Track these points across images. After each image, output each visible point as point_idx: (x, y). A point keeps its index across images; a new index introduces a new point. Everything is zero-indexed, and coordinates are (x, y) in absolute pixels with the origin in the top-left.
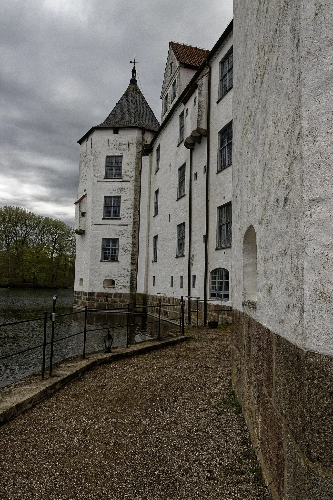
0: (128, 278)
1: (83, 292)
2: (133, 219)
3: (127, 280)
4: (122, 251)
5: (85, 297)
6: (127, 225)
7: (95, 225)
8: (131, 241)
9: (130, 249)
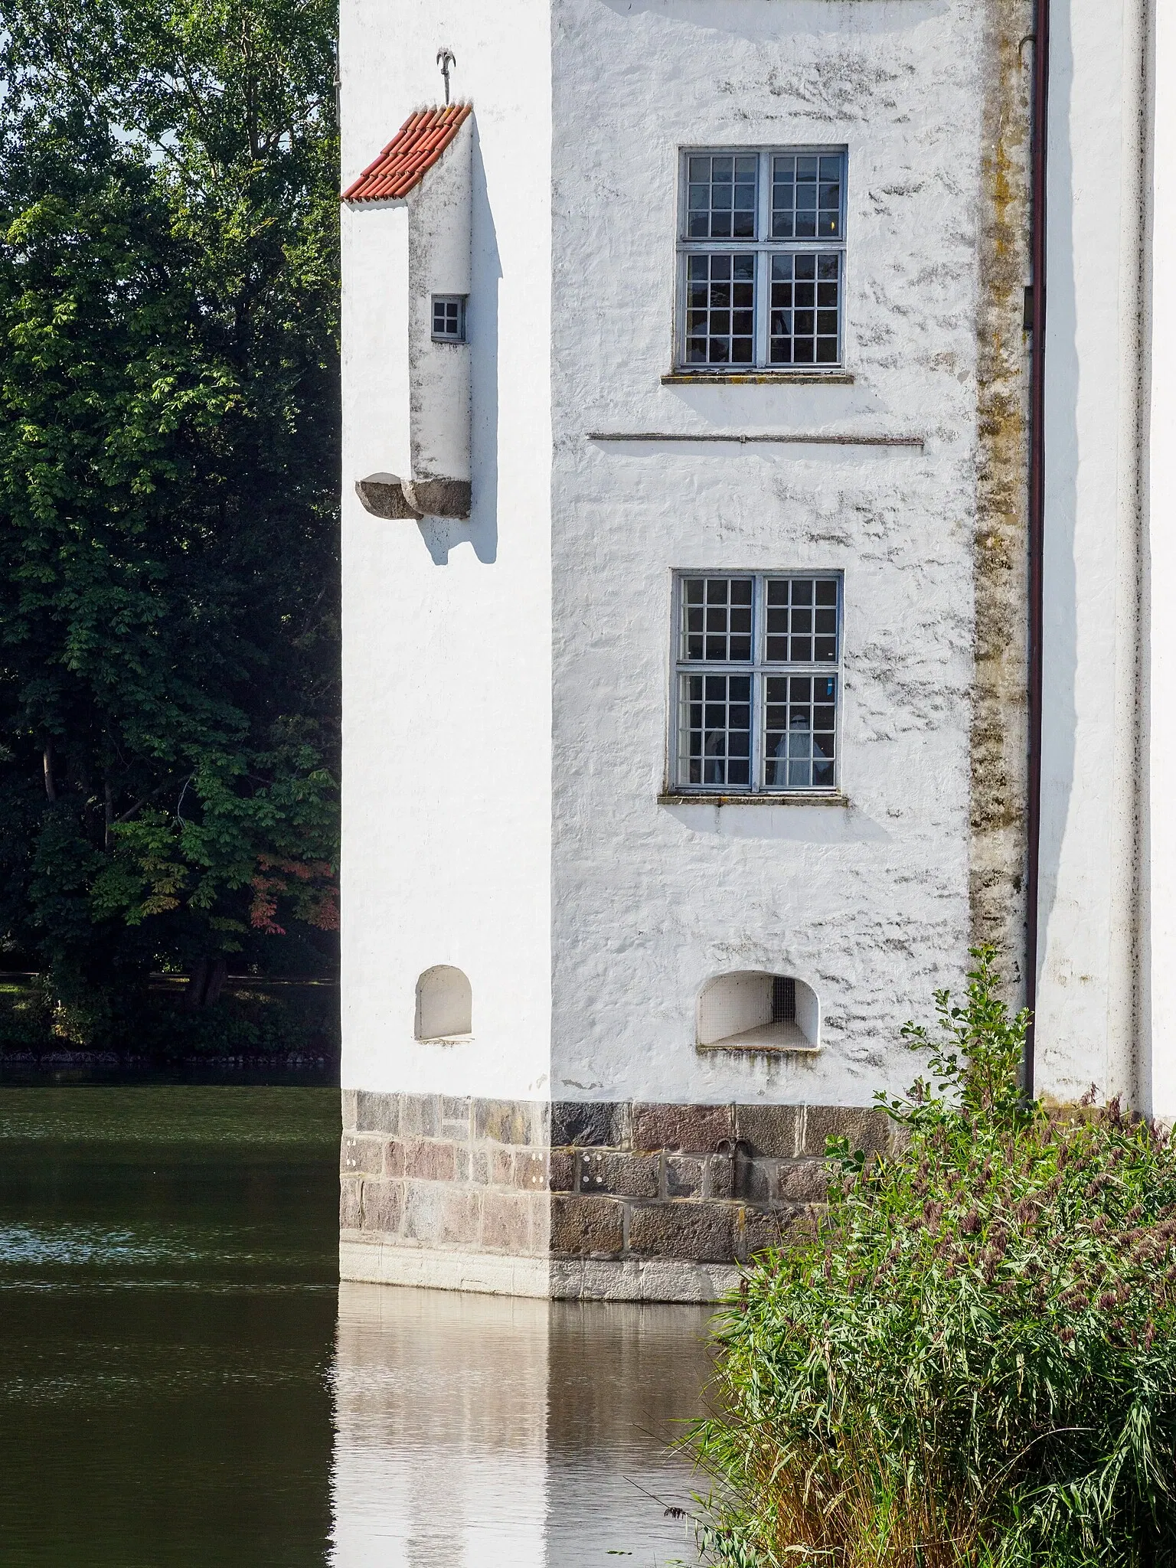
0: (942, 959)
1: (479, 1103)
2: (982, 383)
3: (939, 976)
4: (873, 695)
5: (511, 1149)
6: (915, 442)
7: (594, 437)
8: (962, 599)
9: (960, 675)
